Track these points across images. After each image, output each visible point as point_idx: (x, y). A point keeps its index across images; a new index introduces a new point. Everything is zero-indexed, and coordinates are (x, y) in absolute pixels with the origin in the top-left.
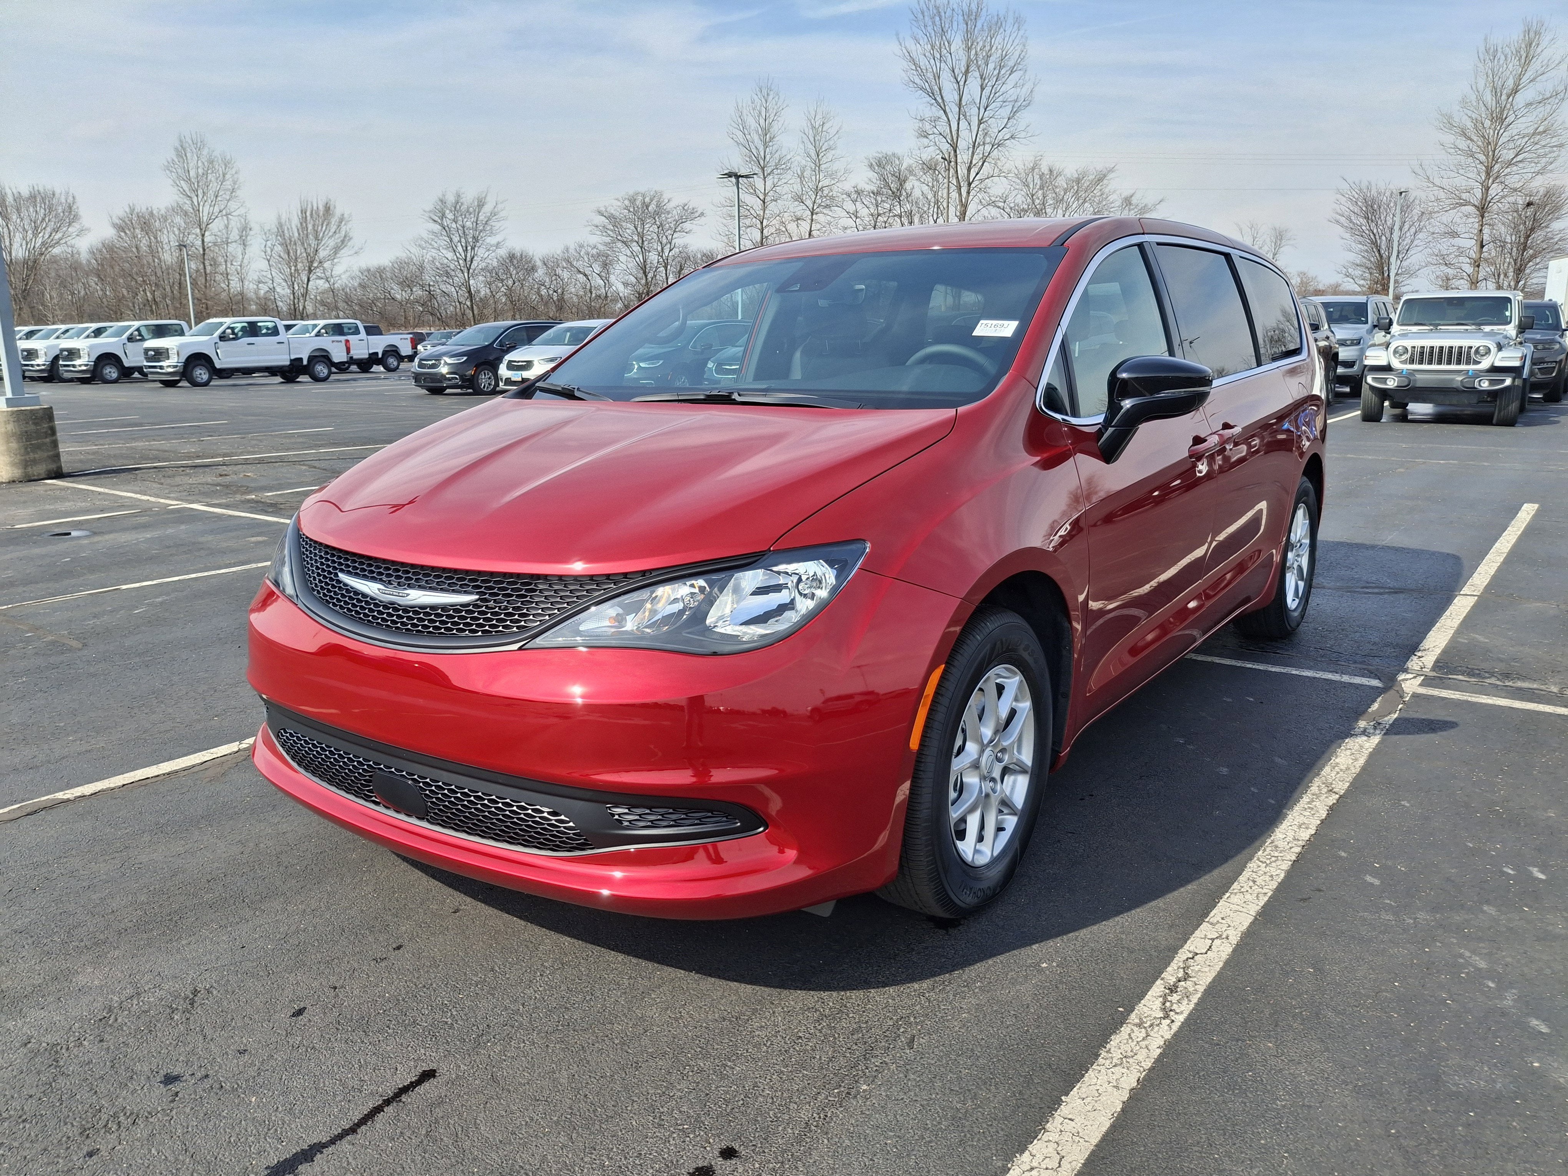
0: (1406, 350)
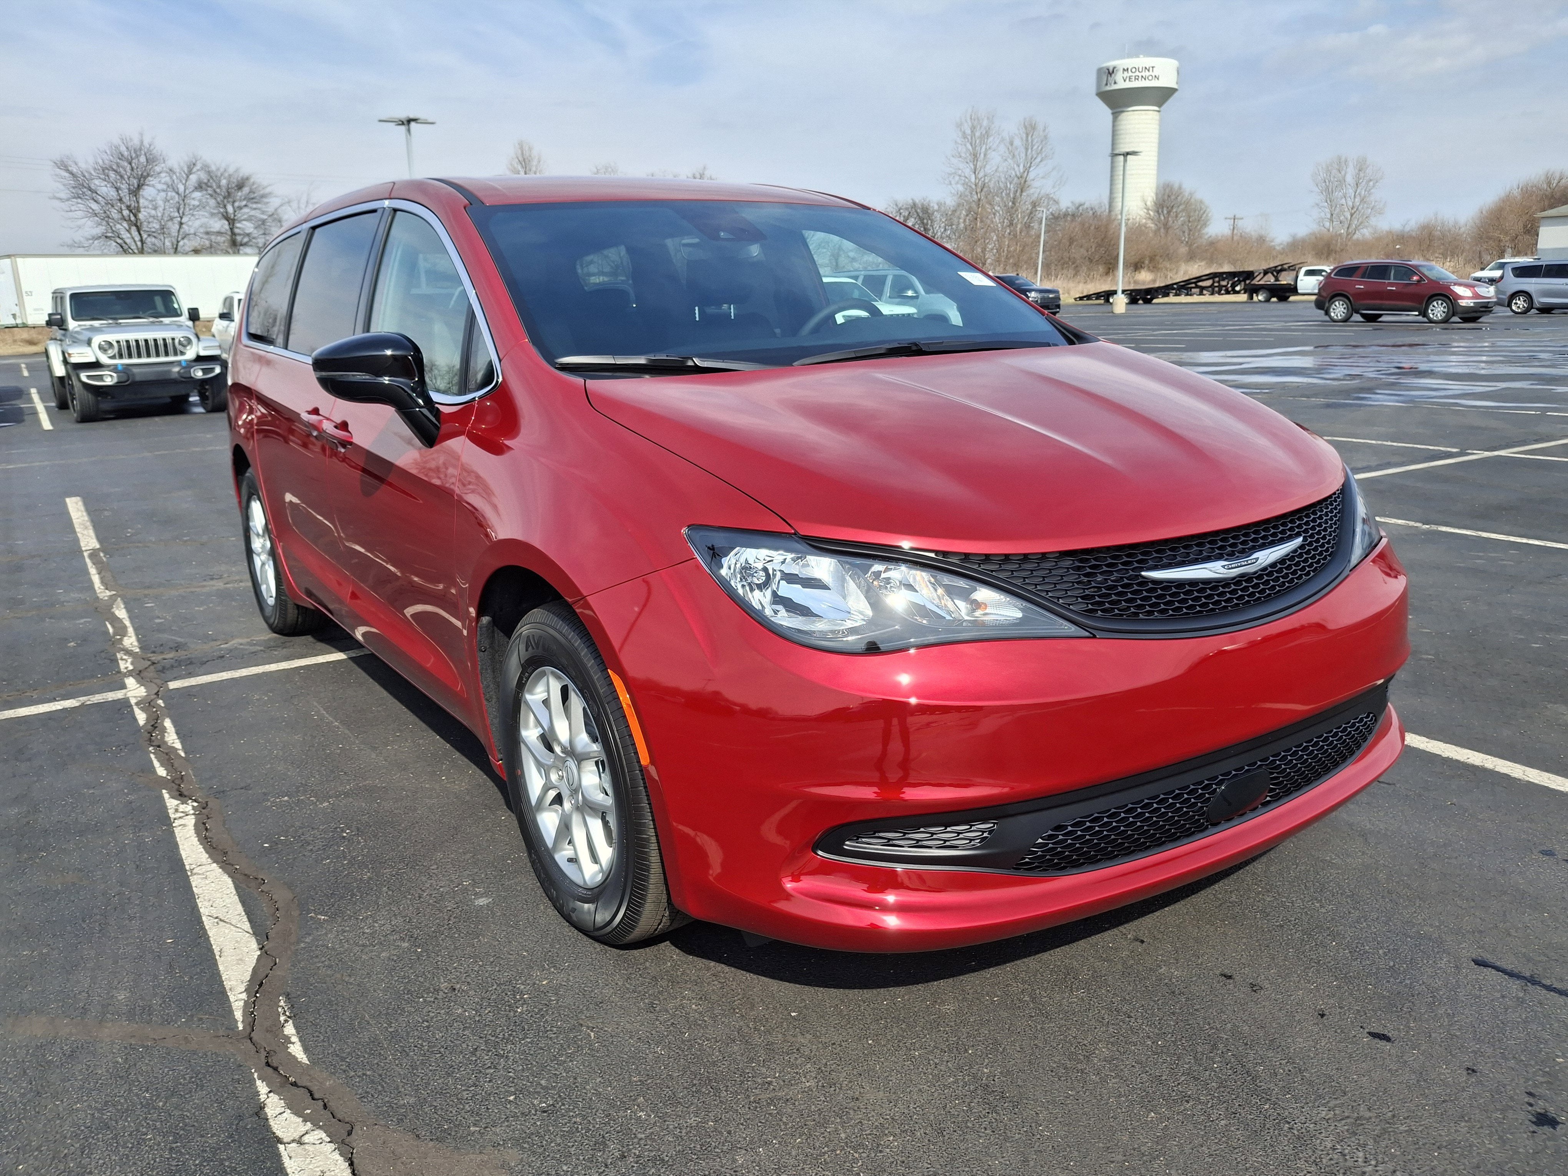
0: (110, 344)
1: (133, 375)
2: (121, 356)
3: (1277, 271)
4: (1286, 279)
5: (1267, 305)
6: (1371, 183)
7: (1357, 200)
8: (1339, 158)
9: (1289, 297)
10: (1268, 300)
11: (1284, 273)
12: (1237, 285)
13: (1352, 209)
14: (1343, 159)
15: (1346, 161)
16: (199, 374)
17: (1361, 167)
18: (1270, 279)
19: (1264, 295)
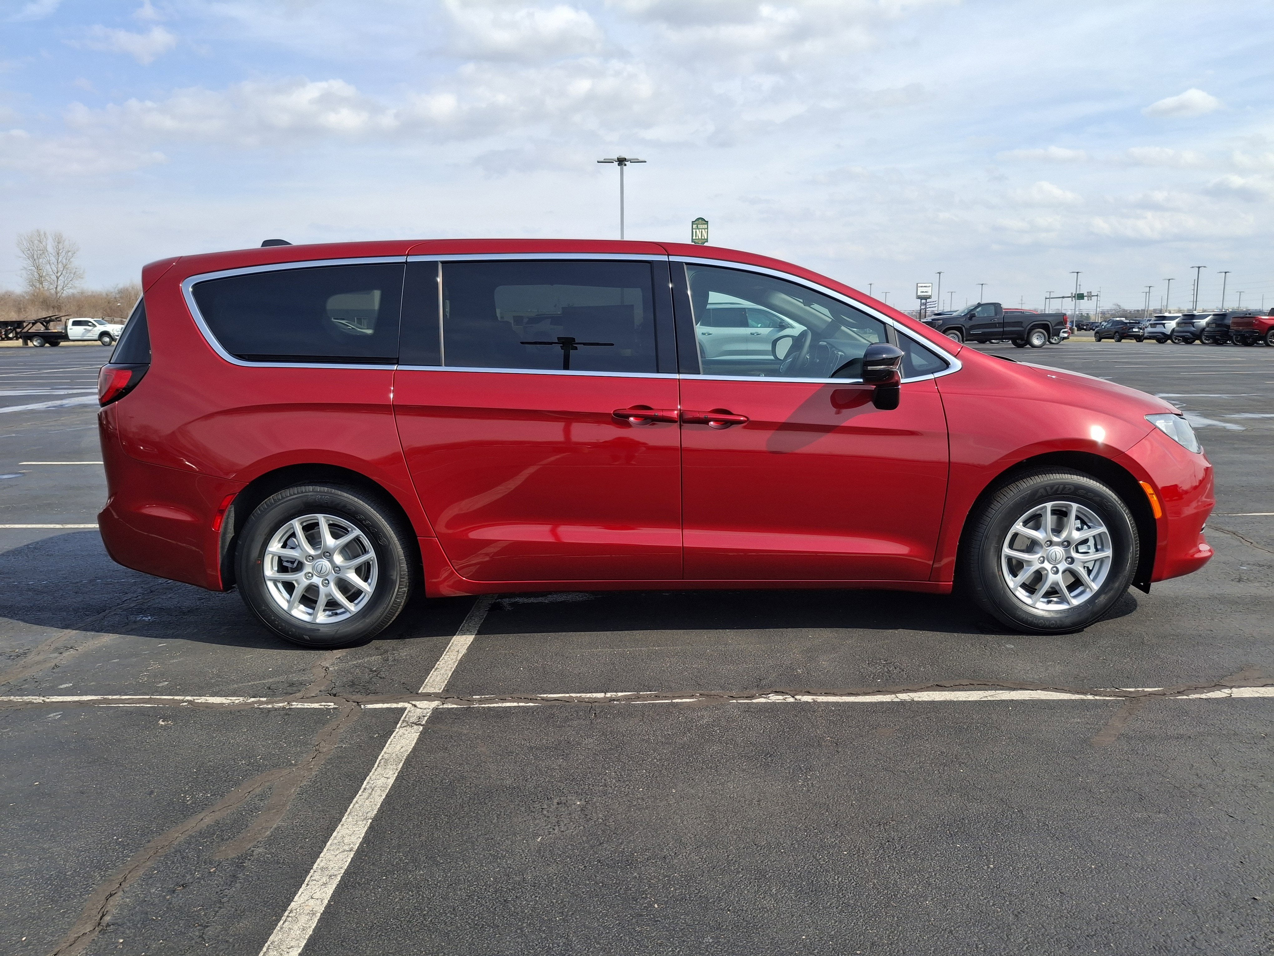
3: (46, 322)
4: (55, 328)
5: (41, 349)
6: (70, 254)
7: (60, 265)
8: (38, 231)
9: (59, 343)
10: (42, 346)
11: (52, 323)
12: (10, 334)
13: (57, 273)
14: (42, 233)
15: (45, 234)
17: (59, 240)
18: (40, 328)
19: (39, 341)
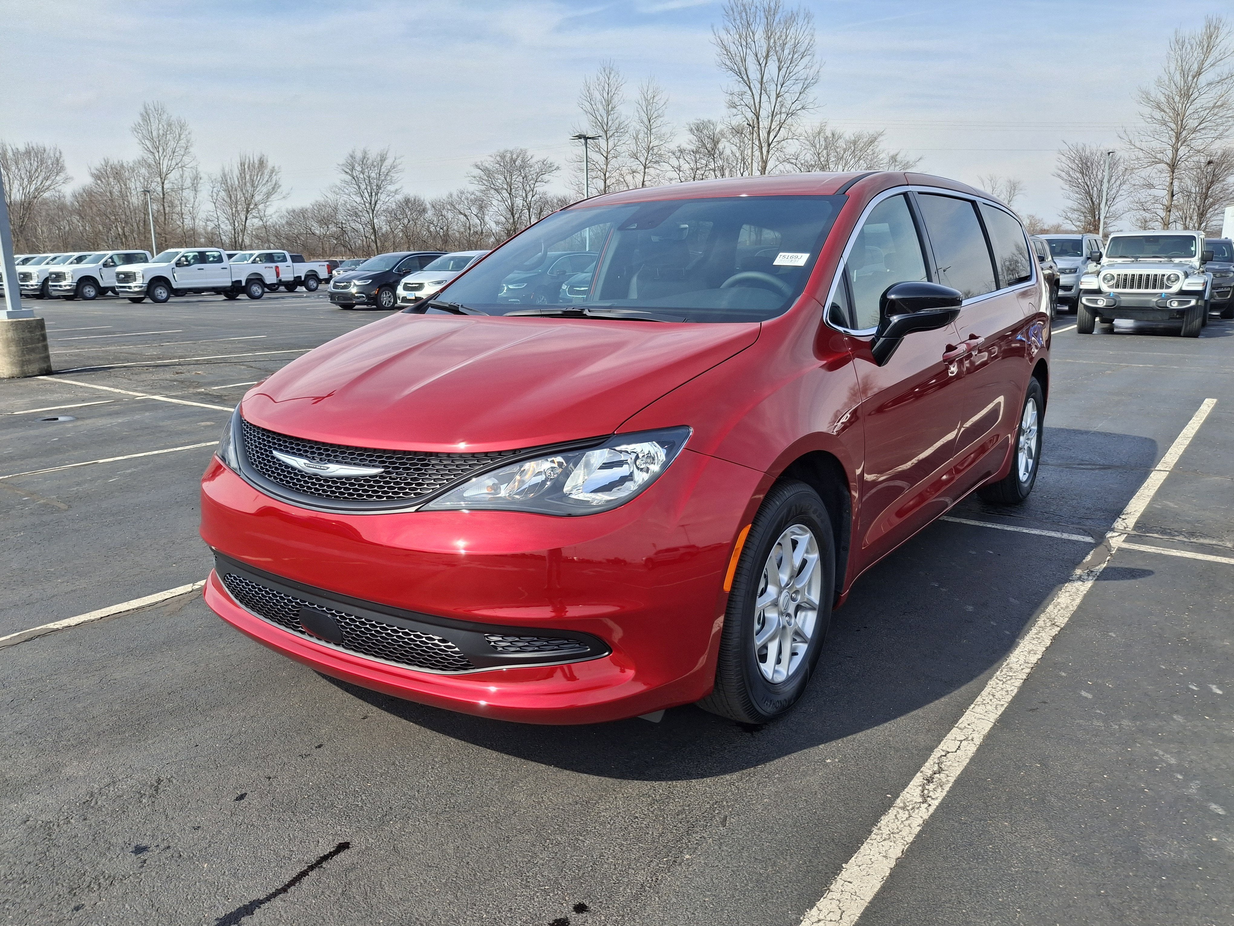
0: (1113, 277)
1: (1120, 301)
2: (1117, 286)
16: (1175, 305)
